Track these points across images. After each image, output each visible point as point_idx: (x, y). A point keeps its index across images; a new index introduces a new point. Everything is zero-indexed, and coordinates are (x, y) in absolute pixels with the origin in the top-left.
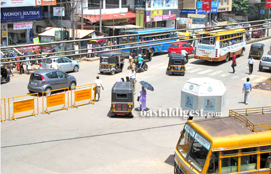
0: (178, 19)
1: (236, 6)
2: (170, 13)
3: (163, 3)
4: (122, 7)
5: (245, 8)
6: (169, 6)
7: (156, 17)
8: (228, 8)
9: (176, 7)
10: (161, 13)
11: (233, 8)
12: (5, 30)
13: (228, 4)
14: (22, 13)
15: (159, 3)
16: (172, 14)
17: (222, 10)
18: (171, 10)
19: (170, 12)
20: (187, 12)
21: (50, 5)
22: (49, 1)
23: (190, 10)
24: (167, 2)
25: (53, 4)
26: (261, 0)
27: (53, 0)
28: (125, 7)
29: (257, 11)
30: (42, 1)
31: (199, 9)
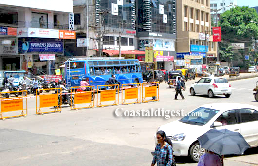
0: (175, 60)
1: (222, 52)
2: (169, 55)
3: (162, 45)
4: (130, 45)
5: (230, 54)
6: (167, 48)
7: (157, 57)
8: (215, 54)
9: (173, 49)
10: (161, 53)
12: (30, 61)
14: (46, 45)
15: (159, 44)
16: (170, 55)
17: (210, 55)
18: (169, 51)
19: (169, 53)
20: (182, 53)
21: (71, 38)
22: (70, 35)
23: (184, 53)
24: (166, 44)
25: (73, 38)
26: (245, 46)
27: (73, 34)
28: (133, 45)
29: (242, 57)
30: (64, 33)
31: (192, 52)
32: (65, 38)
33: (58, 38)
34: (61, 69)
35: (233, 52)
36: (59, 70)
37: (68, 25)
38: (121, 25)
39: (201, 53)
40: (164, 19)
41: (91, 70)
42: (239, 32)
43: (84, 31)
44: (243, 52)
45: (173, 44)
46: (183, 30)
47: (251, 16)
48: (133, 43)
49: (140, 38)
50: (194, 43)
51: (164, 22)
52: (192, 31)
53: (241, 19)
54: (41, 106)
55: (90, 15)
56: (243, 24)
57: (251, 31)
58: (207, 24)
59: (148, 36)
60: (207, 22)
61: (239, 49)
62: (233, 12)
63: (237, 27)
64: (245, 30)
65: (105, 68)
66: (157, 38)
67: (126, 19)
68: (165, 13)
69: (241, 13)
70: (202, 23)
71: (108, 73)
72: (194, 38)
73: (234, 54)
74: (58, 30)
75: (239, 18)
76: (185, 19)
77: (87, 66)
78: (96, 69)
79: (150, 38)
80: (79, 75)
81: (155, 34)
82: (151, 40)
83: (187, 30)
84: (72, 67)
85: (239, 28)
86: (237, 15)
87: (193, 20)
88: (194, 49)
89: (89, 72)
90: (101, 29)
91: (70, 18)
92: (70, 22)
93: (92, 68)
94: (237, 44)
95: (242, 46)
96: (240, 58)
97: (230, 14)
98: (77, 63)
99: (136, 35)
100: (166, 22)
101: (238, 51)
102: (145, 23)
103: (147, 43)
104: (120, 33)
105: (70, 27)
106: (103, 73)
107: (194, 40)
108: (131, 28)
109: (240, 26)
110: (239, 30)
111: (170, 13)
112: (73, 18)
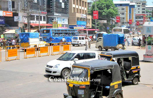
1: (94, 25)
3: (61, 21)
4: (44, 21)
5: (99, 27)
6: (64, 22)
8: (90, 26)
9: (67, 24)
10: (61, 26)
11: (92, 26)
13: (90, 24)
16: (66, 27)
18: (65, 24)
19: (65, 25)
20: (72, 26)
21: (10, 16)
22: (9, 14)
23: (73, 26)
24: (63, 20)
25: (11, 16)
26: (107, 22)
27: (11, 13)
28: (45, 21)
29: (105, 28)
30: (6, 13)
31: (78, 25)
32: (7, 16)
33: (2, 16)
34: (4, 35)
35: (100, 25)
36: (3, 35)
37: (8, 8)
38: (40, 8)
39: (83, 25)
40: (62, 6)
41: (53, 34)
42: (104, 13)
43: (17, 12)
44: (105, 25)
45: (67, 20)
46: (72, 12)
47: (110, 4)
48: (45, 19)
49: (49, 17)
50: (79, 20)
51: (62, 7)
52: (77, 12)
53: (105, 6)
54: (9, 56)
55: (21, 2)
56: (106, 9)
57: (110, 13)
58: (86, 9)
59: (54, 15)
60: (85, 7)
61: (103, 24)
62: (100, 2)
63: (102, 11)
64: (107, 13)
65: (60, 33)
66: (58, 17)
67: (41, 5)
68: (63, 2)
69: (105, 3)
70: (83, 8)
71: (62, 36)
72: (79, 17)
73: (101, 26)
74: (2, 11)
75: (103, 5)
76: (74, 6)
77: (51, 32)
78: (56, 33)
79: (54, 16)
80: (47, 37)
81: (57, 14)
82: (55, 18)
83: (74, 12)
84: (43, 32)
85: (104, 11)
86: (102, 4)
87: (78, 6)
88: (79, 23)
89: (52, 35)
90: (29, 11)
91: (9, 4)
92: (9, 6)
93: (54, 33)
94: (102, 21)
95: (105, 22)
96: (104, 29)
97: (98, 3)
98: (46, 30)
99: (47, 14)
100: (64, 7)
101: (102, 24)
102: (51, 7)
103: (53, 19)
104: (39, 13)
105: (9, 9)
106: (59, 36)
107: (79, 18)
108: (44, 11)
109: (104, 10)
110: (104, 12)
111: (66, 2)
112: (11, 4)
